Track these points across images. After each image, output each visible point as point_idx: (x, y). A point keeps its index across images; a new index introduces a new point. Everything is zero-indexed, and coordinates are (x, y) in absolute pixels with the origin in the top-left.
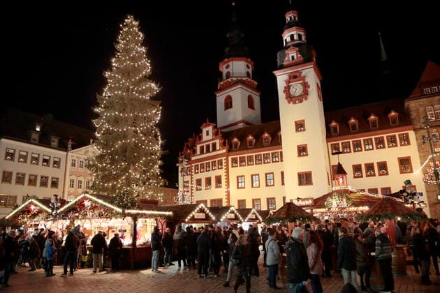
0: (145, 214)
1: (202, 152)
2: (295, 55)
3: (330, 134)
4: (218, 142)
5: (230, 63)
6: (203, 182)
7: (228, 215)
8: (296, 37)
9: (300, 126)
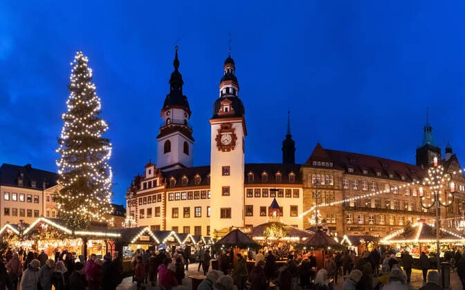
0: (95, 236)
1: (145, 188)
2: (228, 107)
3: (247, 181)
4: (158, 179)
5: (171, 110)
6: (146, 212)
7: (169, 238)
8: (231, 91)
9: (226, 171)
